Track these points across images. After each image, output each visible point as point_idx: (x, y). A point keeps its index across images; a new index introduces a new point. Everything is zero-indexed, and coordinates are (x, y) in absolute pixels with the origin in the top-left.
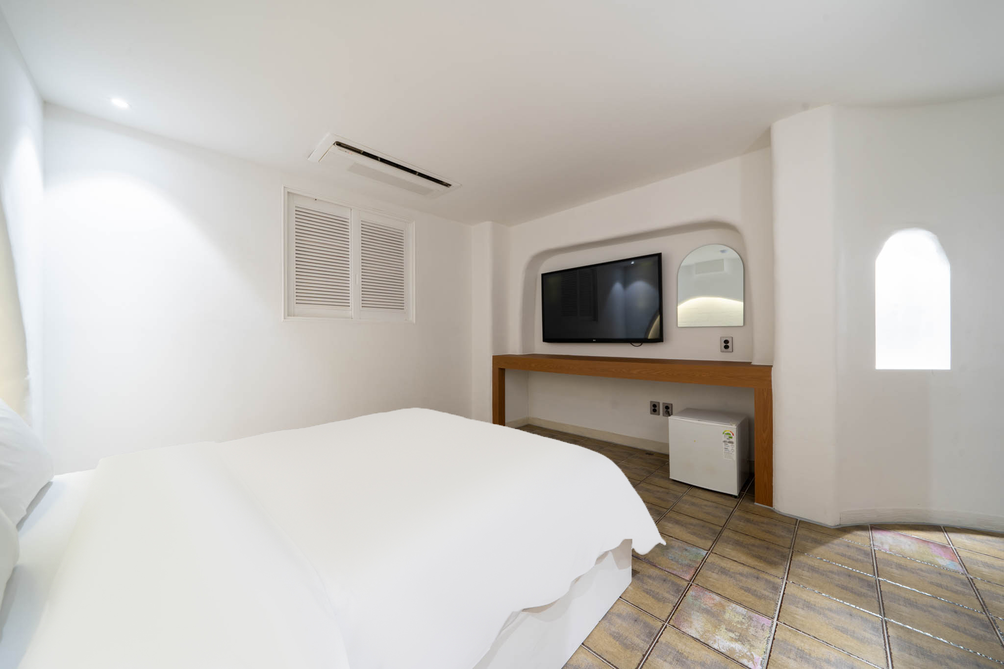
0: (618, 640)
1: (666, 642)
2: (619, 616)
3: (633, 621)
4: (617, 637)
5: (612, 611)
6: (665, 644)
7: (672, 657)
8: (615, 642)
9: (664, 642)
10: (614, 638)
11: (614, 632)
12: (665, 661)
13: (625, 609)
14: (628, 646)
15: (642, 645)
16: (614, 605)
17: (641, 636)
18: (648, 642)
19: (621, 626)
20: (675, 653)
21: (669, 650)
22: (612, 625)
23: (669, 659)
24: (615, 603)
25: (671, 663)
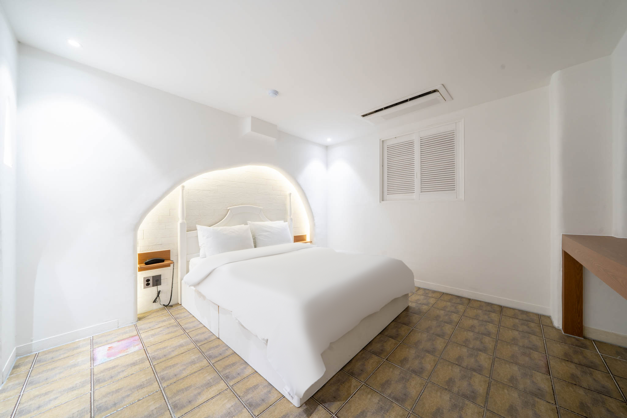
0: (253, 387)
1: (243, 412)
2: (269, 392)
3: (263, 398)
4: (255, 387)
5: (273, 389)
6: (242, 411)
7: (232, 411)
8: (253, 385)
9: (243, 411)
10: (255, 386)
11: (258, 387)
12: (232, 406)
13: (273, 397)
14: (247, 391)
15: (246, 398)
16: (278, 391)
17: (251, 399)
18: (246, 401)
19: (262, 392)
20: (234, 414)
21: (237, 411)
22: (264, 387)
23: (232, 409)
24: (280, 393)
25: (229, 409)
